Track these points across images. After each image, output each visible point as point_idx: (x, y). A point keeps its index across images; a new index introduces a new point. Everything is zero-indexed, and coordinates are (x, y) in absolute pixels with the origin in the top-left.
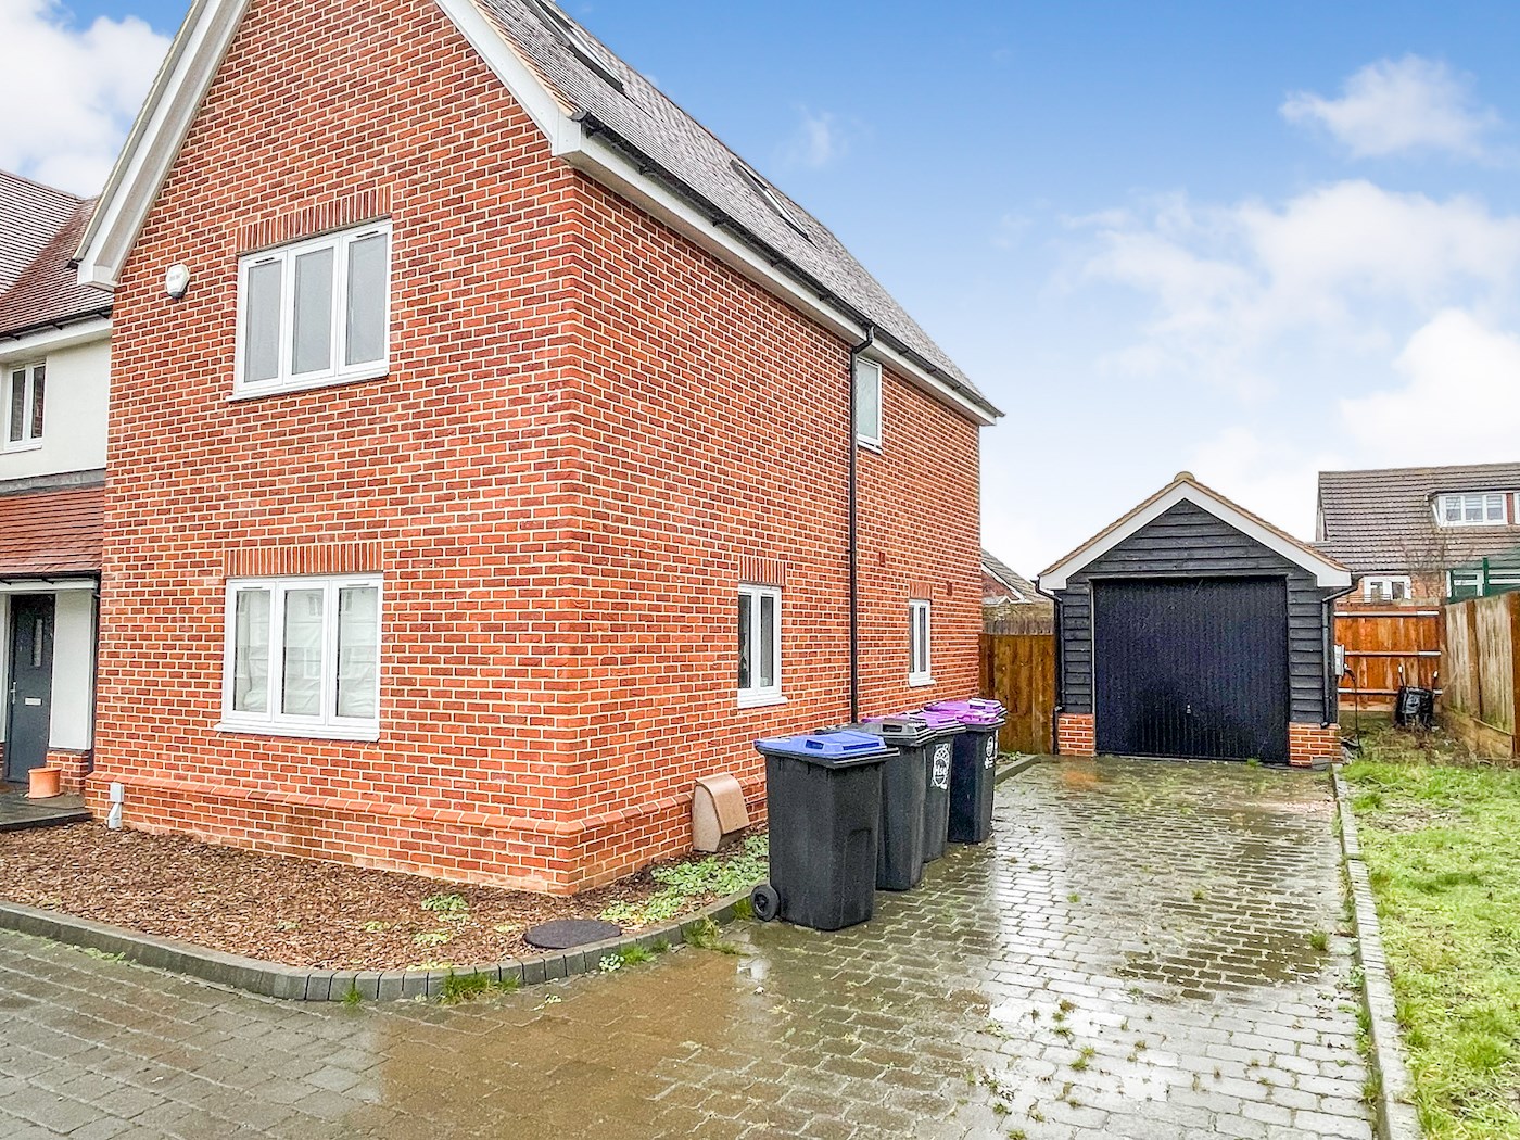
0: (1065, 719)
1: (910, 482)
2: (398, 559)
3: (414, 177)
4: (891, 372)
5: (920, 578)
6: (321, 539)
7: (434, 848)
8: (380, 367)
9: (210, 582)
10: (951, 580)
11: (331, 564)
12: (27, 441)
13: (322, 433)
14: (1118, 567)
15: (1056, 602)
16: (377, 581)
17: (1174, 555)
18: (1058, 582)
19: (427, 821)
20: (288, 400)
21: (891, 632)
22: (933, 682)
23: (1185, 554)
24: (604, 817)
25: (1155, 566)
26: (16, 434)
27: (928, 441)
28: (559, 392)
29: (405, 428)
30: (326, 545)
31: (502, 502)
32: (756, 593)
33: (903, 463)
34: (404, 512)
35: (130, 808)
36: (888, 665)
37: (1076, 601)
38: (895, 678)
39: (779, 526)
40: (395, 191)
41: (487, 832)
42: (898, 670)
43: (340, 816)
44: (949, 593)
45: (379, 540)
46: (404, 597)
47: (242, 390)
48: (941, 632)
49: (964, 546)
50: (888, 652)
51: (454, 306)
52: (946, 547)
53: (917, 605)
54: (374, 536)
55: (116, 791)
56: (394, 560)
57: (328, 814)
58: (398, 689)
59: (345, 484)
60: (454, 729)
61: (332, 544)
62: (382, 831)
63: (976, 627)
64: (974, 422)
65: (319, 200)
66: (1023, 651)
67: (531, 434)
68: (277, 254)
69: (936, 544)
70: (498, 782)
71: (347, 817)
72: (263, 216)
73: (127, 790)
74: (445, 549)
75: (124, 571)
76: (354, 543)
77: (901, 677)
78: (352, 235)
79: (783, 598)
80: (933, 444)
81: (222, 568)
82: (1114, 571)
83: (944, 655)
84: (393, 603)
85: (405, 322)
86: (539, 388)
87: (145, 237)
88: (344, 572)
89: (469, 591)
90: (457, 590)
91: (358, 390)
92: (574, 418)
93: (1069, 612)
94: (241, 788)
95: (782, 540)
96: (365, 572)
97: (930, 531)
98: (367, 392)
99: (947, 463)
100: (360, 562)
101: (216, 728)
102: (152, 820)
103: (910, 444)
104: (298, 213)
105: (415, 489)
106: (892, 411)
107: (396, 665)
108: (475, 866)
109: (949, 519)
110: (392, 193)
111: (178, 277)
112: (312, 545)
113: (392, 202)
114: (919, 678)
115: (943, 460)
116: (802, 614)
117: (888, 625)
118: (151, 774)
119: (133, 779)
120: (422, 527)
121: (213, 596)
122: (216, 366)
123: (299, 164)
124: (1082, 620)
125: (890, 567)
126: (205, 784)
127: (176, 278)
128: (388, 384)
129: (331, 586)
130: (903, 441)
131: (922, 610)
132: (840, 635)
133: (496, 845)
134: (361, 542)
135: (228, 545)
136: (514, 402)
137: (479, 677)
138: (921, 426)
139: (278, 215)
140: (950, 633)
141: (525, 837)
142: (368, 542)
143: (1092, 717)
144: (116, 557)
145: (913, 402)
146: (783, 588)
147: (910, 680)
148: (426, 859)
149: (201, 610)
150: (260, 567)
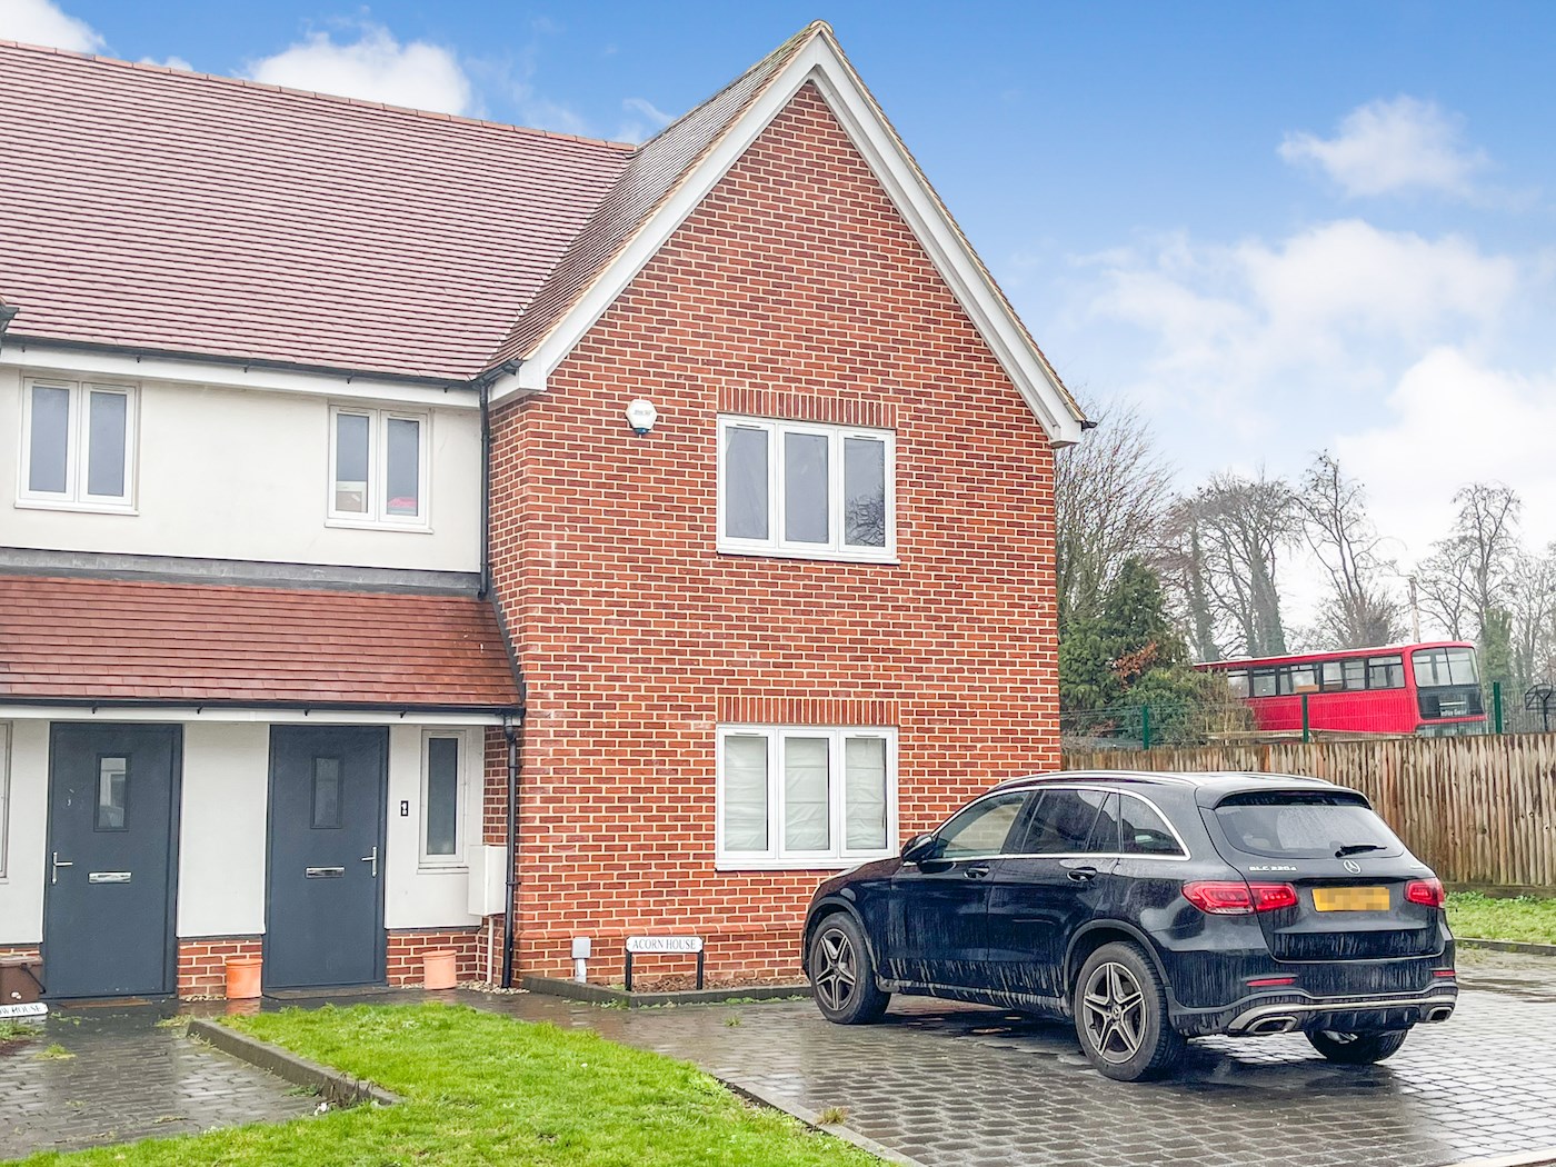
2: (915, 717)
6: (835, 694)
8: (888, 555)
9: (699, 726)
34: (918, 678)
45: (896, 699)
46: (923, 747)
54: (891, 695)
56: (910, 717)
59: (860, 649)
61: (848, 699)
65: (819, 392)
67: (1026, 631)
68: (763, 424)
72: (752, 385)
74: (958, 712)
76: (871, 700)
78: (852, 432)
81: (716, 713)
84: (910, 752)
85: (914, 522)
86: (1030, 598)
89: (979, 745)
98: (877, 574)
101: (715, 868)
105: (928, 661)
113: (898, 420)
120: (937, 692)
121: (704, 740)
122: (694, 513)
127: (641, 413)
128: (898, 571)
129: (837, 735)
135: (721, 691)
139: (770, 390)
142: (885, 700)
149: (689, 753)
150: (761, 715)
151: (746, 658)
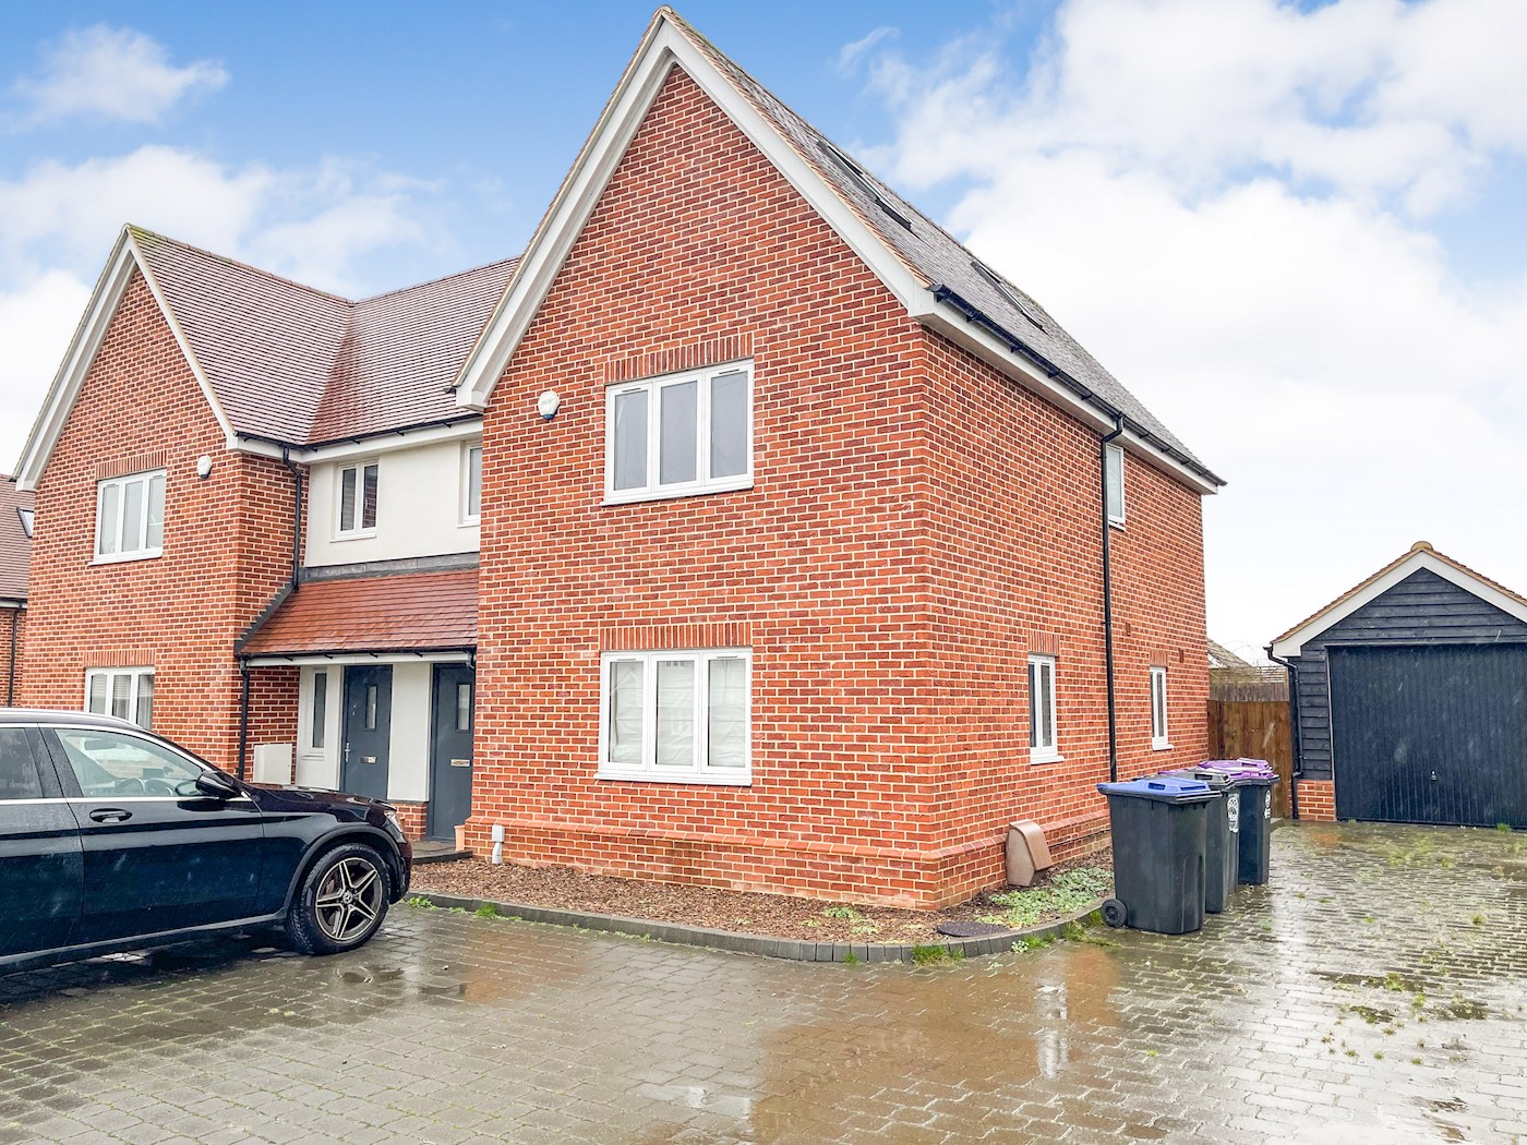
0: (1304, 786)
1: (1147, 555)
2: (766, 636)
3: (774, 327)
4: (1131, 453)
5: (1158, 646)
6: (692, 619)
7: (809, 874)
8: (746, 480)
9: (587, 654)
10: (1182, 648)
11: (701, 640)
12: (359, 530)
13: (692, 533)
14: (1355, 635)
15: (1291, 669)
16: (746, 655)
17: (1414, 623)
18: (1292, 648)
19: (801, 852)
20: (658, 505)
21: (1137, 698)
22: (1171, 747)
23: (1425, 622)
24: (953, 849)
25: (1395, 634)
26: (346, 524)
27: (1160, 515)
28: (911, 503)
29: (769, 529)
30: (698, 624)
31: (861, 590)
32: (1038, 662)
33: (1141, 538)
34: (770, 598)
35: (510, 846)
36: (1135, 729)
37: (1311, 668)
38: (1140, 741)
39: (1055, 603)
40: (757, 338)
41: (857, 860)
42: (1144, 734)
43: (718, 848)
44: (1182, 661)
45: (748, 620)
46: (774, 667)
47: (612, 496)
48: (1176, 698)
49: (1192, 614)
50: (1135, 717)
51: (814, 432)
52: (1178, 616)
53: (1155, 671)
54: (743, 617)
55: (497, 833)
56: (762, 637)
57: (707, 847)
58: (768, 742)
59: (716, 576)
60: (822, 775)
61: (704, 623)
62: (759, 860)
63: (1203, 694)
64: (1197, 492)
65: (684, 342)
66: (1255, 717)
67: (887, 536)
68: (643, 385)
69: (1169, 613)
70: (865, 818)
71: (725, 849)
72: (630, 353)
73: (506, 831)
74: (809, 629)
75: (500, 646)
76: (724, 623)
77: (1146, 741)
78: (715, 372)
79: (1058, 666)
80: (1164, 517)
81: (598, 643)
82: (1350, 638)
83: (1180, 721)
84: (762, 672)
85: (768, 444)
86: (892, 499)
87: (513, 367)
88: (715, 646)
89: (832, 662)
90: (822, 661)
91: (725, 499)
92: (925, 523)
93: (1304, 679)
94: (620, 827)
95: (1056, 614)
96: (735, 646)
97: (1164, 600)
98: (733, 501)
99: (1177, 534)
100: (732, 638)
101: (596, 776)
102: (532, 856)
103: (1146, 519)
104: (665, 353)
105: (780, 580)
106: (1132, 490)
107: (766, 723)
108: (848, 888)
109: (1179, 588)
110: (753, 339)
111: (550, 401)
112: (685, 624)
113: (754, 347)
114: (1160, 742)
115: (1173, 532)
116: (1071, 680)
117: (1134, 691)
118: (530, 817)
119: (512, 821)
120: (788, 610)
121: (590, 667)
122: (587, 475)
123: (664, 312)
124: (1319, 687)
125: (1135, 636)
126: (584, 824)
127: (548, 402)
128: (753, 494)
129: (701, 658)
130: (1141, 517)
131: (1160, 676)
132: (1100, 699)
133: (867, 870)
134: (731, 622)
135: (603, 624)
136: (870, 511)
137: (844, 733)
138: (1154, 500)
139: (645, 353)
140: (1183, 699)
141: (893, 864)
142: (738, 622)
143: (1332, 782)
144: (491, 634)
145: (1148, 479)
146: (1057, 658)
147: (1153, 744)
148: (800, 883)
149: (579, 678)
150: (635, 642)
151: (622, 593)
